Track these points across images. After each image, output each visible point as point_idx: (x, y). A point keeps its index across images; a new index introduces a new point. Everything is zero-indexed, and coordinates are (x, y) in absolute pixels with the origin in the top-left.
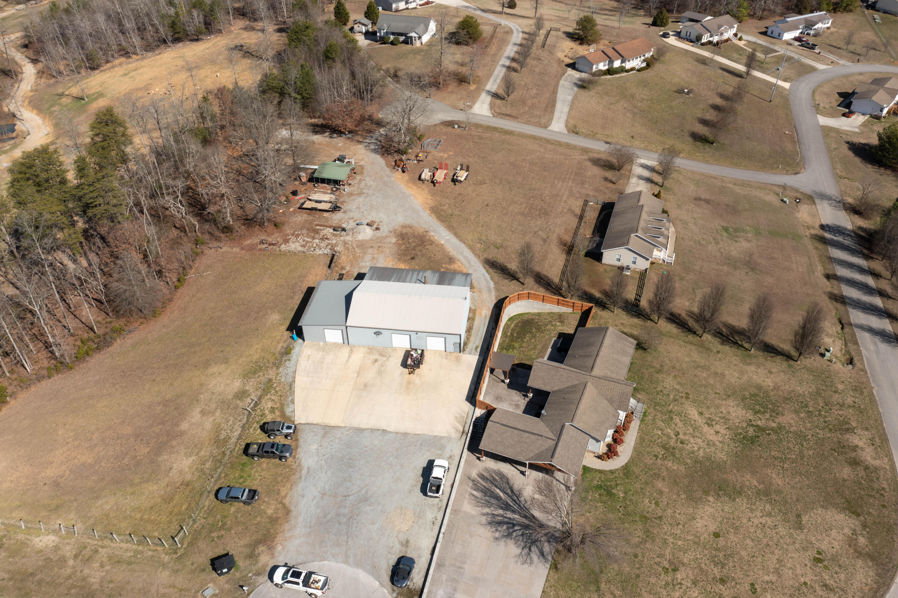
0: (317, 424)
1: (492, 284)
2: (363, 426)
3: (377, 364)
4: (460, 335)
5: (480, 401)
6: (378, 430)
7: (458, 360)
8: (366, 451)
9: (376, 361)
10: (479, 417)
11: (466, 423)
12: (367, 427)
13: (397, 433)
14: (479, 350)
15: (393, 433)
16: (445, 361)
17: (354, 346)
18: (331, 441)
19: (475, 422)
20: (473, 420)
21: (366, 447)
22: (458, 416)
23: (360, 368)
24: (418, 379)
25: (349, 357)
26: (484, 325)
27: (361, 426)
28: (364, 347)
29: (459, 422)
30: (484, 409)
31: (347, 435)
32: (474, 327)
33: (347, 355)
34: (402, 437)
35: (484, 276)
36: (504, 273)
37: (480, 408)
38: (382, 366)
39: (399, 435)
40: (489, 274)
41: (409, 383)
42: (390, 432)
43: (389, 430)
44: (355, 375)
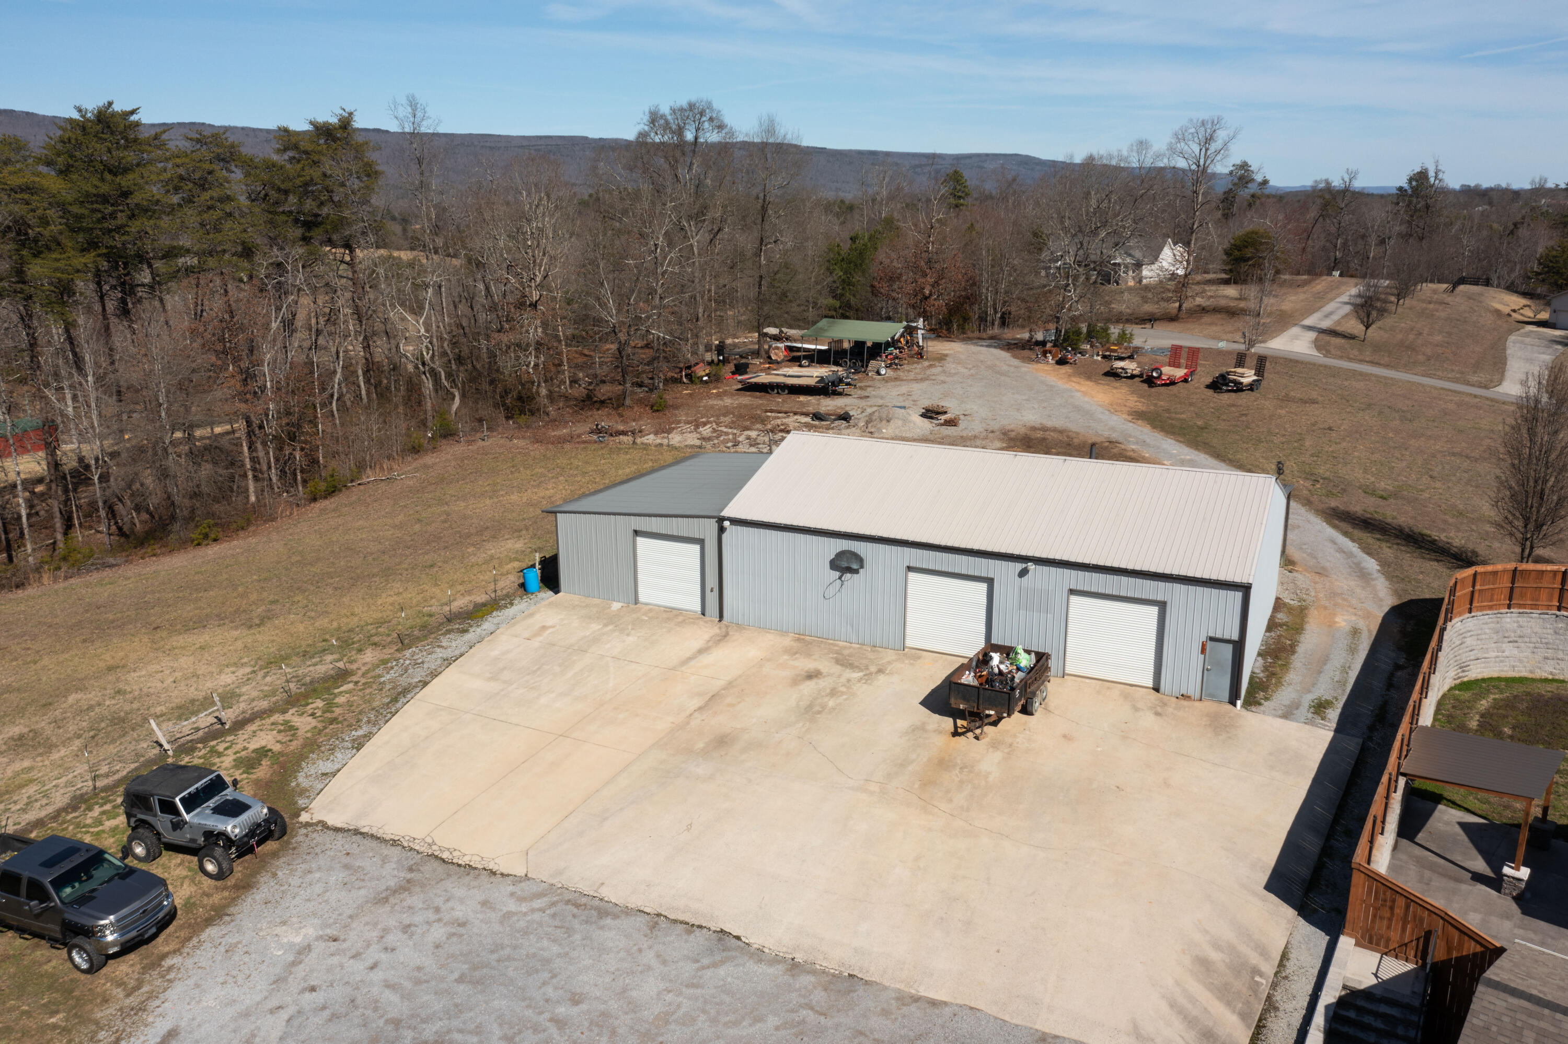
0: (395, 843)
1: (1371, 564)
2: (611, 894)
3: (809, 687)
4: (1246, 589)
5: (1374, 878)
6: (691, 927)
7: (1218, 726)
8: (560, 1023)
9: (812, 675)
10: (1367, 994)
11: (1270, 1005)
12: (635, 902)
13: (794, 967)
14: (1334, 715)
15: (776, 960)
16: (1148, 720)
17: (740, 627)
18: (406, 929)
19: (1337, 1013)
20: (1329, 996)
21: (576, 1000)
22: (1215, 956)
23: (730, 685)
24: (997, 756)
25: (701, 651)
26: (1352, 650)
27: (606, 893)
28: (783, 633)
29: (1224, 993)
30: (1397, 953)
31: (508, 915)
32: (1301, 649)
33: (697, 644)
34: (819, 997)
35: (1333, 542)
36: (1420, 547)
37: (1368, 941)
38: (833, 693)
39: (806, 980)
40: (1353, 540)
41: (943, 763)
42: (759, 955)
43: (755, 939)
44: (696, 703)
